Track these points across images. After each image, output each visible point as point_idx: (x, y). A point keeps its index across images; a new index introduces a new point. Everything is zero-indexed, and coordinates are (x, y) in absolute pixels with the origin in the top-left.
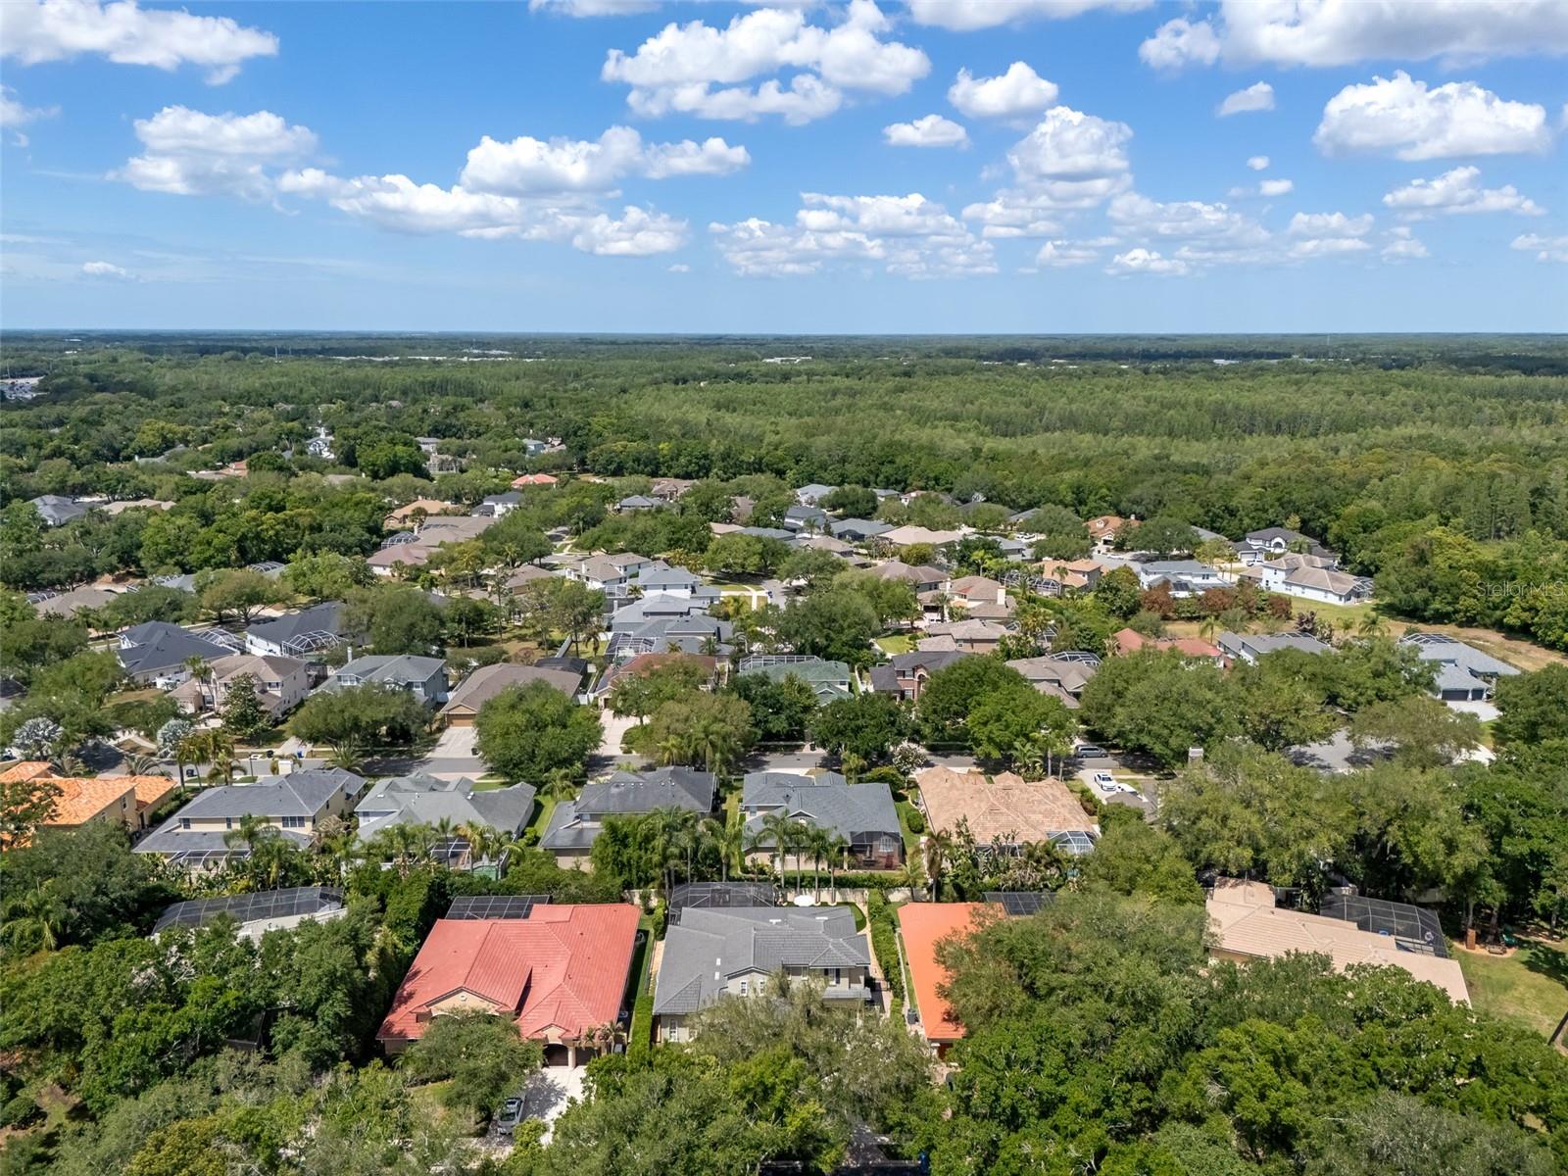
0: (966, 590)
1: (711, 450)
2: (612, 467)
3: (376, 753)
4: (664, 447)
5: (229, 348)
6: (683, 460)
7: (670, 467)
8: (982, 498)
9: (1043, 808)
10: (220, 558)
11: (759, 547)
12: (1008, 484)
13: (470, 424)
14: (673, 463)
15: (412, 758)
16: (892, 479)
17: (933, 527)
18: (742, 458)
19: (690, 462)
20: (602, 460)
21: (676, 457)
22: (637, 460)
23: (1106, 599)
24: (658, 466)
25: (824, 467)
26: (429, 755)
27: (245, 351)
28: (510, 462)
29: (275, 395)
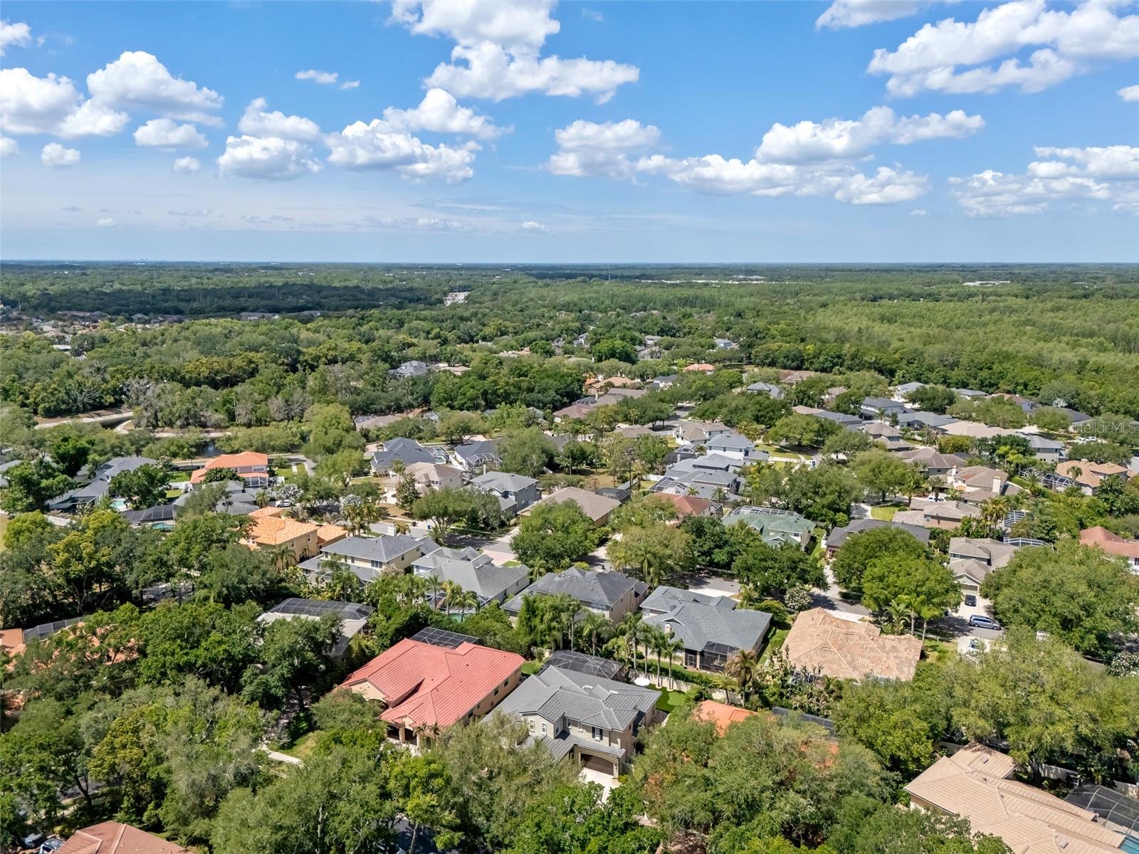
0: (968, 477)
1: (844, 352)
2: (767, 361)
3: (470, 532)
4: (810, 348)
5: (580, 275)
6: (821, 359)
7: (811, 363)
8: (1062, 403)
9: (872, 654)
10: (469, 404)
11: (816, 426)
12: (1092, 393)
13: (684, 327)
14: (814, 360)
15: (489, 539)
16: (987, 382)
17: (993, 423)
18: (866, 358)
19: (826, 359)
20: (762, 356)
21: (816, 356)
22: (786, 357)
23: (1106, 500)
24: (802, 362)
25: (931, 369)
26: (499, 539)
27: (591, 276)
28: (695, 354)
29: (585, 305)
